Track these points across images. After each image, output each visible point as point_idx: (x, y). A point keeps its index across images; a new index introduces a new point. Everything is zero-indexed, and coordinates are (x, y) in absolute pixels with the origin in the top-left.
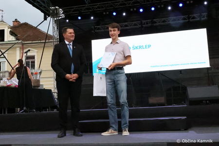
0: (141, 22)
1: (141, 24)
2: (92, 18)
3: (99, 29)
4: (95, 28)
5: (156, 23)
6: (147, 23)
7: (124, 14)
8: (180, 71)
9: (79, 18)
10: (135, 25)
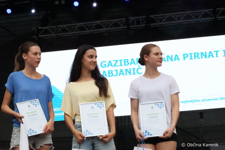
0: (128, 20)
1: (127, 23)
2: (33, 11)
3: (46, 32)
4: (39, 31)
5: (154, 21)
6: (138, 23)
7: (95, 5)
8: (201, 113)
9: (9, 11)
10: (116, 25)
